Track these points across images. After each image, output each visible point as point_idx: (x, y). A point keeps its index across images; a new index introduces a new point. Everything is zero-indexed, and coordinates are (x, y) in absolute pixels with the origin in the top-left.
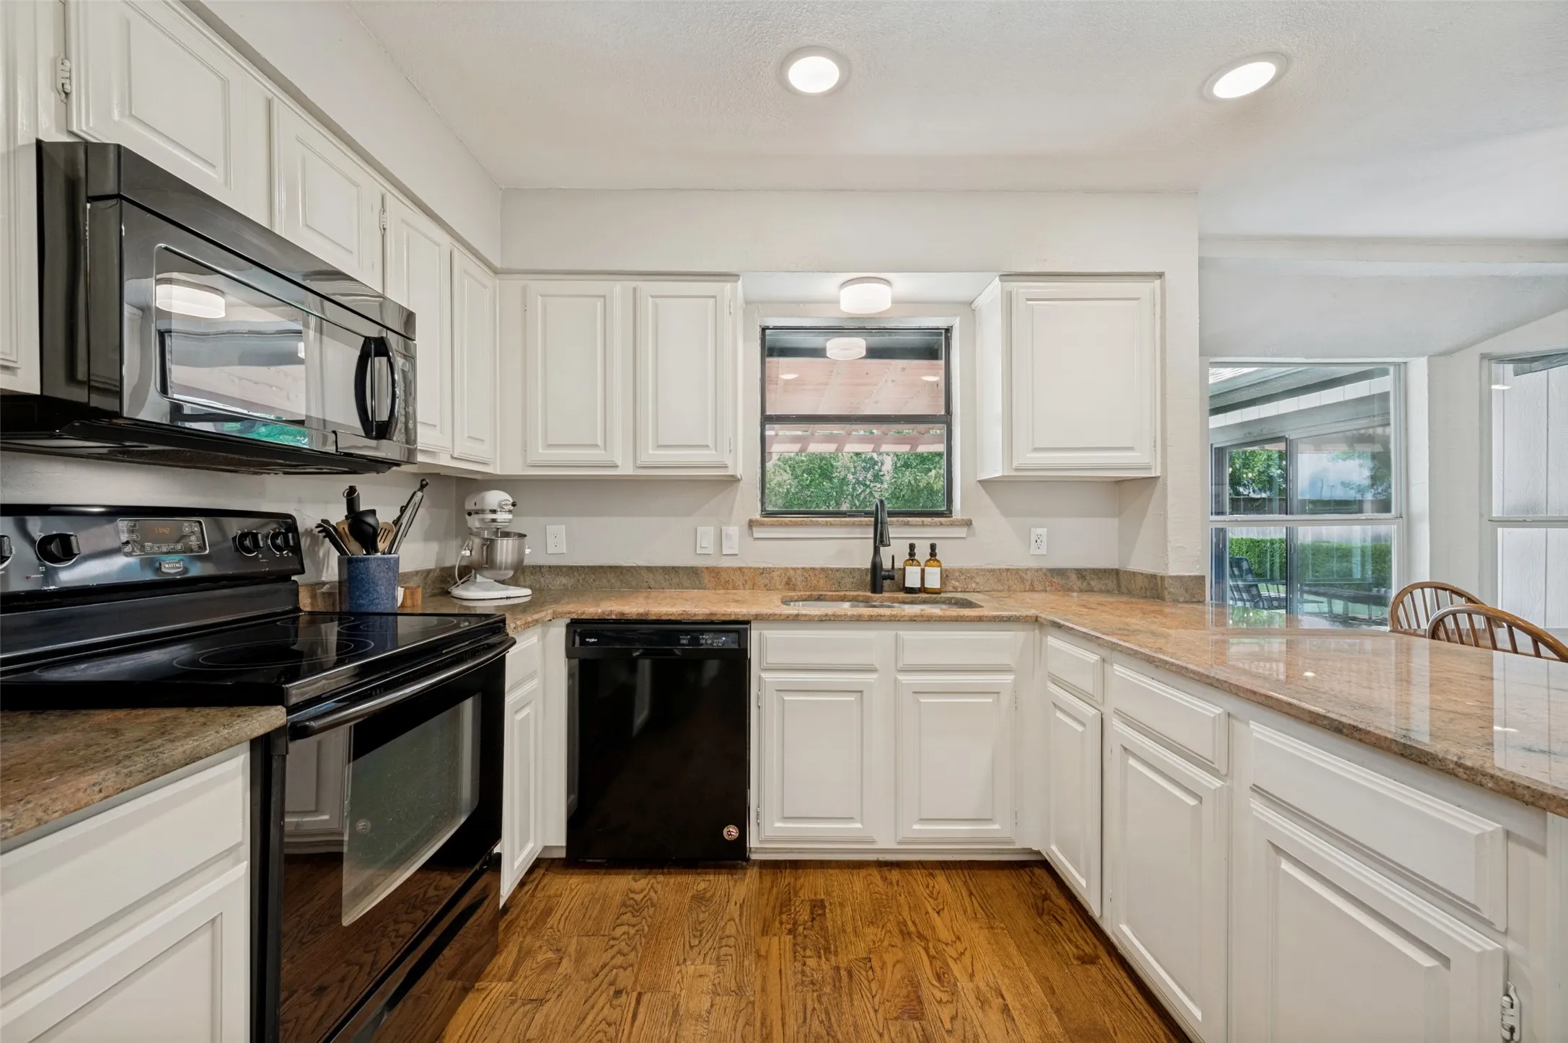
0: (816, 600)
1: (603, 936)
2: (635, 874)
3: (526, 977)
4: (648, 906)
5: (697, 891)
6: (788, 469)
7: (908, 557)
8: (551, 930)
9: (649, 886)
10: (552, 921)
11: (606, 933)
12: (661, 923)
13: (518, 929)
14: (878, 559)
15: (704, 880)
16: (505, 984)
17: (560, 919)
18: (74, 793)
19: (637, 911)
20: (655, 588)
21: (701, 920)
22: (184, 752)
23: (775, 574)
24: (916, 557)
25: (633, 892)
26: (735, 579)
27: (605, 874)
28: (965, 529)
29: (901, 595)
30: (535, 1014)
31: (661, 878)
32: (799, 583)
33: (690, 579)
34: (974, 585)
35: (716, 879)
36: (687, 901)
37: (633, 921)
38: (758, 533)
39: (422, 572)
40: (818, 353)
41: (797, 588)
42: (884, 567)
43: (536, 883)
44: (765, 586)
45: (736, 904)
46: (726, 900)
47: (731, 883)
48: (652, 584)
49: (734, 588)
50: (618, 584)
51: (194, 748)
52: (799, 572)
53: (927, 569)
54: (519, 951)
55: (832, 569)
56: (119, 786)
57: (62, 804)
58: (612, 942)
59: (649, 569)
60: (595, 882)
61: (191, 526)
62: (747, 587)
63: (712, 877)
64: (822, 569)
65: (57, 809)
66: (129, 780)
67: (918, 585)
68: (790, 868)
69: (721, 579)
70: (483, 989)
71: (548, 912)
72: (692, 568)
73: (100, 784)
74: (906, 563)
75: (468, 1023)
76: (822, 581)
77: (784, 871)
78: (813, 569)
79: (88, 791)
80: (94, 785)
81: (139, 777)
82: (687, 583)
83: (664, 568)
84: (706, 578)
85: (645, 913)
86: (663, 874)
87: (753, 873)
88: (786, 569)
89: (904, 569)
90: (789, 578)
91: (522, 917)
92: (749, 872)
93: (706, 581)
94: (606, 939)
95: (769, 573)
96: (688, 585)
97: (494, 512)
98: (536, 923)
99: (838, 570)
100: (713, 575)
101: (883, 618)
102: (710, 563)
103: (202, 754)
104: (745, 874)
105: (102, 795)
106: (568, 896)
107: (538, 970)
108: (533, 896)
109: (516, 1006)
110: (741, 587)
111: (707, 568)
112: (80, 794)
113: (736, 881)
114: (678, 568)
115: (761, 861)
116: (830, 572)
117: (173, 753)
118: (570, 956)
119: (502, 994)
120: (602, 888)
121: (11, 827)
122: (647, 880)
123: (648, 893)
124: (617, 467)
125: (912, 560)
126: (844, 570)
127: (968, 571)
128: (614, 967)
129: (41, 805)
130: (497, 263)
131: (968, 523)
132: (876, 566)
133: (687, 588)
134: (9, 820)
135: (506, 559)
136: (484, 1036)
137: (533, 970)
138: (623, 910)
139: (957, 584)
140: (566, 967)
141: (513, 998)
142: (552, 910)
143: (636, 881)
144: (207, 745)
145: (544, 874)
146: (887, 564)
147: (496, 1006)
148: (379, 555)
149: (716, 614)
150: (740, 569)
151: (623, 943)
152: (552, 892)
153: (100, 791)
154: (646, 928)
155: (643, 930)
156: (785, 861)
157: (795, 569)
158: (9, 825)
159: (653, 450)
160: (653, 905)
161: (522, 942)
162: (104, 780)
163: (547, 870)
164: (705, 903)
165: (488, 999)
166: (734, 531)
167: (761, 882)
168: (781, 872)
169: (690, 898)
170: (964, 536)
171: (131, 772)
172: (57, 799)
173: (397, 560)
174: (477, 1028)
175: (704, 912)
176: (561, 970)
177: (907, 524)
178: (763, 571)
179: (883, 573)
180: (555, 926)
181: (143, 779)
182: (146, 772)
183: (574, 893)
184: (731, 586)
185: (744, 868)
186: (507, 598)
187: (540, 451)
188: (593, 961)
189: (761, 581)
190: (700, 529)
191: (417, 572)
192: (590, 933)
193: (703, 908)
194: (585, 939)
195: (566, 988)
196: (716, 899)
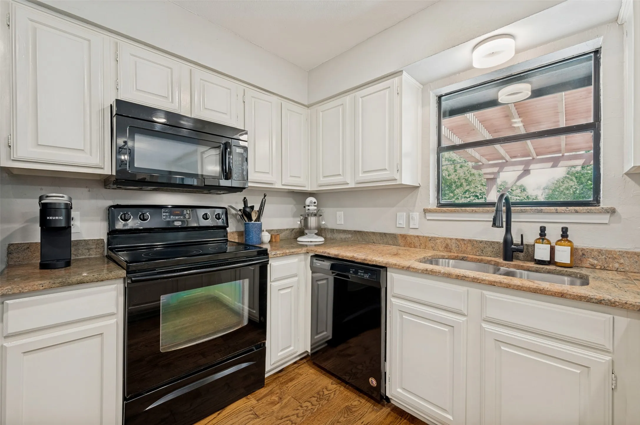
0: (460, 260)
1: (299, 402)
2: (334, 381)
3: (263, 403)
4: (326, 399)
5: (351, 404)
6: (574, 179)
7: (539, 237)
8: (286, 388)
9: (334, 390)
10: (290, 384)
11: (301, 402)
12: (323, 411)
13: (278, 381)
14: (509, 236)
15: (359, 401)
16: (255, 401)
17: (293, 385)
18: (33, 286)
19: (320, 399)
20: (376, 243)
21: (340, 421)
22: (77, 280)
23: (438, 241)
24: (546, 237)
25: (326, 388)
26: (415, 242)
27: (324, 374)
28: (608, 216)
29: (532, 265)
30: (251, 420)
31: (342, 388)
32: (453, 248)
33: (392, 240)
34: (617, 265)
35: (365, 403)
36: (342, 407)
37: (315, 403)
38: (429, 216)
39: (290, 229)
40: (493, 103)
41: (452, 251)
42: (514, 242)
43: (299, 365)
44: (432, 247)
45: (362, 423)
46: (360, 418)
47: (370, 410)
48: (375, 241)
49: (415, 247)
50: (361, 240)
51: (81, 279)
52: (453, 241)
53: (557, 248)
54: (270, 391)
55: (476, 241)
56: (50, 286)
57: (28, 288)
58: (299, 408)
59: (374, 233)
60: (317, 376)
61: (187, 211)
62: (422, 247)
63: (363, 401)
64: (470, 241)
65: (26, 289)
66: (54, 285)
67: (547, 258)
68: (409, 420)
69: (408, 241)
70: (249, 399)
71: (291, 380)
72: (393, 234)
73: (43, 284)
74: (537, 241)
75: (234, 409)
76: (469, 248)
77: (403, 419)
78: (463, 240)
79: (38, 286)
80: (40, 284)
81: (58, 285)
82: (391, 242)
83: (380, 234)
84: (400, 241)
85: (321, 402)
86: (345, 387)
87: (386, 410)
88: (445, 239)
89: (534, 245)
90: (447, 245)
91: (283, 377)
92: (384, 409)
93: (400, 242)
94: (299, 404)
95: (435, 241)
96: (392, 243)
97: (309, 206)
98: (285, 382)
99: (481, 242)
100: (403, 239)
101: (466, 279)
102: (403, 232)
103: (85, 281)
104: (381, 409)
105: (43, 288)
106: (304, 377)
107: (268, 403)
108: (294, 370)
109: (251, 412)
110: (418, 247)
111: (401, 235)
112: (35, 286)
113: (373, 410)
114: (387, 234)
115: (395, 406)
116: (475, 243)
117: (72, 279)
118: (282, 404)
119: (251, 405)
120: (317, 380)
121: (11, 291)
122: (336, 386)
123: (331, 393)
124: (348, 184)
125: (543, 239)
126: (486, 242)
127: (609, 252)
128: (290, 420)
129: (21, 287)
130: (306, 103)
131: (612, 211)
132: (507, 242)
133: (390, 245)
134: (10, 289)
135: (313, 226)
136: (232, 418)
137: (267, 401)
138: (316, 395)
139: (596, 262)
140: (276, 407)
141: (252, 409)
142: (294, 379)
143: (332, 384)
144: (87, 279)
145: (305, 362)
146: (516, 240)
147: (245, 408)
148: (253, 222)
149: (367, 260)
150: (418, 236)
151: (302, 411)
152: (300, 372)
153: (43, 286)
154: (316, 410)
155: (314, 409)
156: (409, 414)
157: (451, 239)
158: (10, 290)
159: (362, 174)
160: (328, 400)
161: (274, 387)
162: (44, 283)
163: (307, 361)
164: (349, 413)
165: (246, 404)
166: (416, 215)
167: (385, 419)
168: (401, 419)
169: (345, 406)
170: (607, 222)
171: (54, 283)
172: (26, 286)
173: (261, 225)
174: (233, 414)
175: (345, 418)
176: (274, 408)
177: (541, 212)
178: (431, 239)
179: (513, 246)
180: (288, 387)
181: (60, 286)
182: (60, 284)
183: (308, 376)
184: (413, 246)
185: (383, 405)
186: (311, 242)
187: (321, 179)
188: (287, 412)
189: (431, 244)
190: (398, 214)
191: (287, 229)
192: (296, 398)
193: (346, 415)
194: (293, 399)
195: (269, 417)
196: (356, 414)
